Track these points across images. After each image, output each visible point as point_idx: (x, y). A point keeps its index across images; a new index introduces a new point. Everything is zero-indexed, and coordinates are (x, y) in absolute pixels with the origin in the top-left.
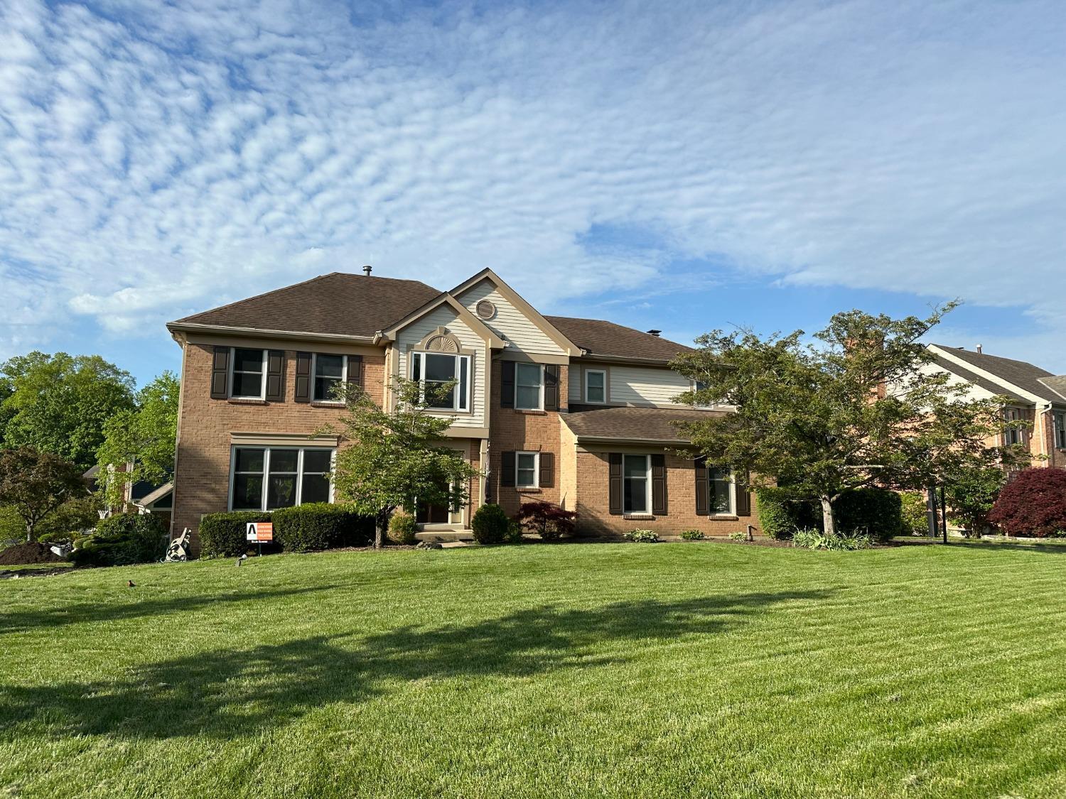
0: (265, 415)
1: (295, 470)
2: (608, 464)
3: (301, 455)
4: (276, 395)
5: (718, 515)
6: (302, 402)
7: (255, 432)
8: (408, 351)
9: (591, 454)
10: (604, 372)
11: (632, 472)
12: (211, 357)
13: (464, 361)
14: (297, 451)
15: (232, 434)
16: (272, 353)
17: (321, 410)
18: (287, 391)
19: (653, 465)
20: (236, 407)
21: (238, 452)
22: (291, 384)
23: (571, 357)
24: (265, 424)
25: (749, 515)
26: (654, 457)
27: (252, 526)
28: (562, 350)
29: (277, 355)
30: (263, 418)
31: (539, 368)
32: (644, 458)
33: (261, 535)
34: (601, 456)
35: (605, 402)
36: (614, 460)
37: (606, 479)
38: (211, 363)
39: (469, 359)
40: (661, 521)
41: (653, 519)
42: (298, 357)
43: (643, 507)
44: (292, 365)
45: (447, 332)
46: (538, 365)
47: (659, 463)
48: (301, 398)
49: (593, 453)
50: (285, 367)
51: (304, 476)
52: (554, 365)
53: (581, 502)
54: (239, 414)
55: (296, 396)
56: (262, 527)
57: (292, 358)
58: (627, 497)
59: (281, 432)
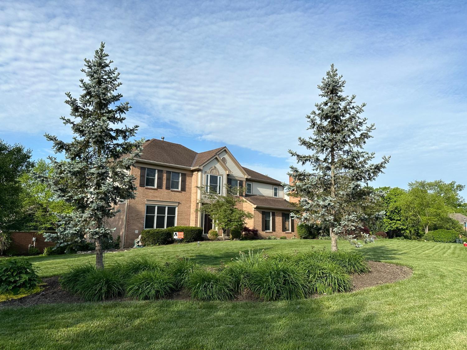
0: (157, 193)
1: (165, 214)
2: (261, 215)
3: (167, 209)
4: (160, 186)
5: (287, 231)
6: (168, 189)
7: (153, 200)
8: (205, 174)
9: (257, 212)
10: (251, 183)
11: (267, 217)
12: (140, 171)
13: (220, 178)
14: (165, 207)
15: (147, 200)
16: (159, 171)
17: (173, 192)
18: (163, 185)
19: (272, 215)
20: (147, 190)
21: (147, 206)
22: (164, 182)
23: (246, 178)
24: (156, 197)
25: (294, 232)
26: (272, 212)
27: (176, 233)
28: (243, 176)
29: (160, 172)
30: (156, 195)
31: (237, 181)
32: (270, 213)
33: (179, 237)
34: (260, 212)
35: (251, 194)
36: (263, 213)
37: (261, 220)
38: (139, 173)
39: (221, 177)
40: (274, 233)
41: (272, 233)
42: (167, 173)
43: (269, 229)
44: (165, 176)
45: (215, 167)
46: (237, 180)
47: (274, 215)
48: (168, 188)
49: (258, 211)
50: (163, 176)
51: (167, 216)
52: (242, 181)
53: (255, 227)
54: (149, 193)
55: (166, 187)
56: (180, 234)
57: (165, 173)
58: (266, 227)
59: (162, 200)
